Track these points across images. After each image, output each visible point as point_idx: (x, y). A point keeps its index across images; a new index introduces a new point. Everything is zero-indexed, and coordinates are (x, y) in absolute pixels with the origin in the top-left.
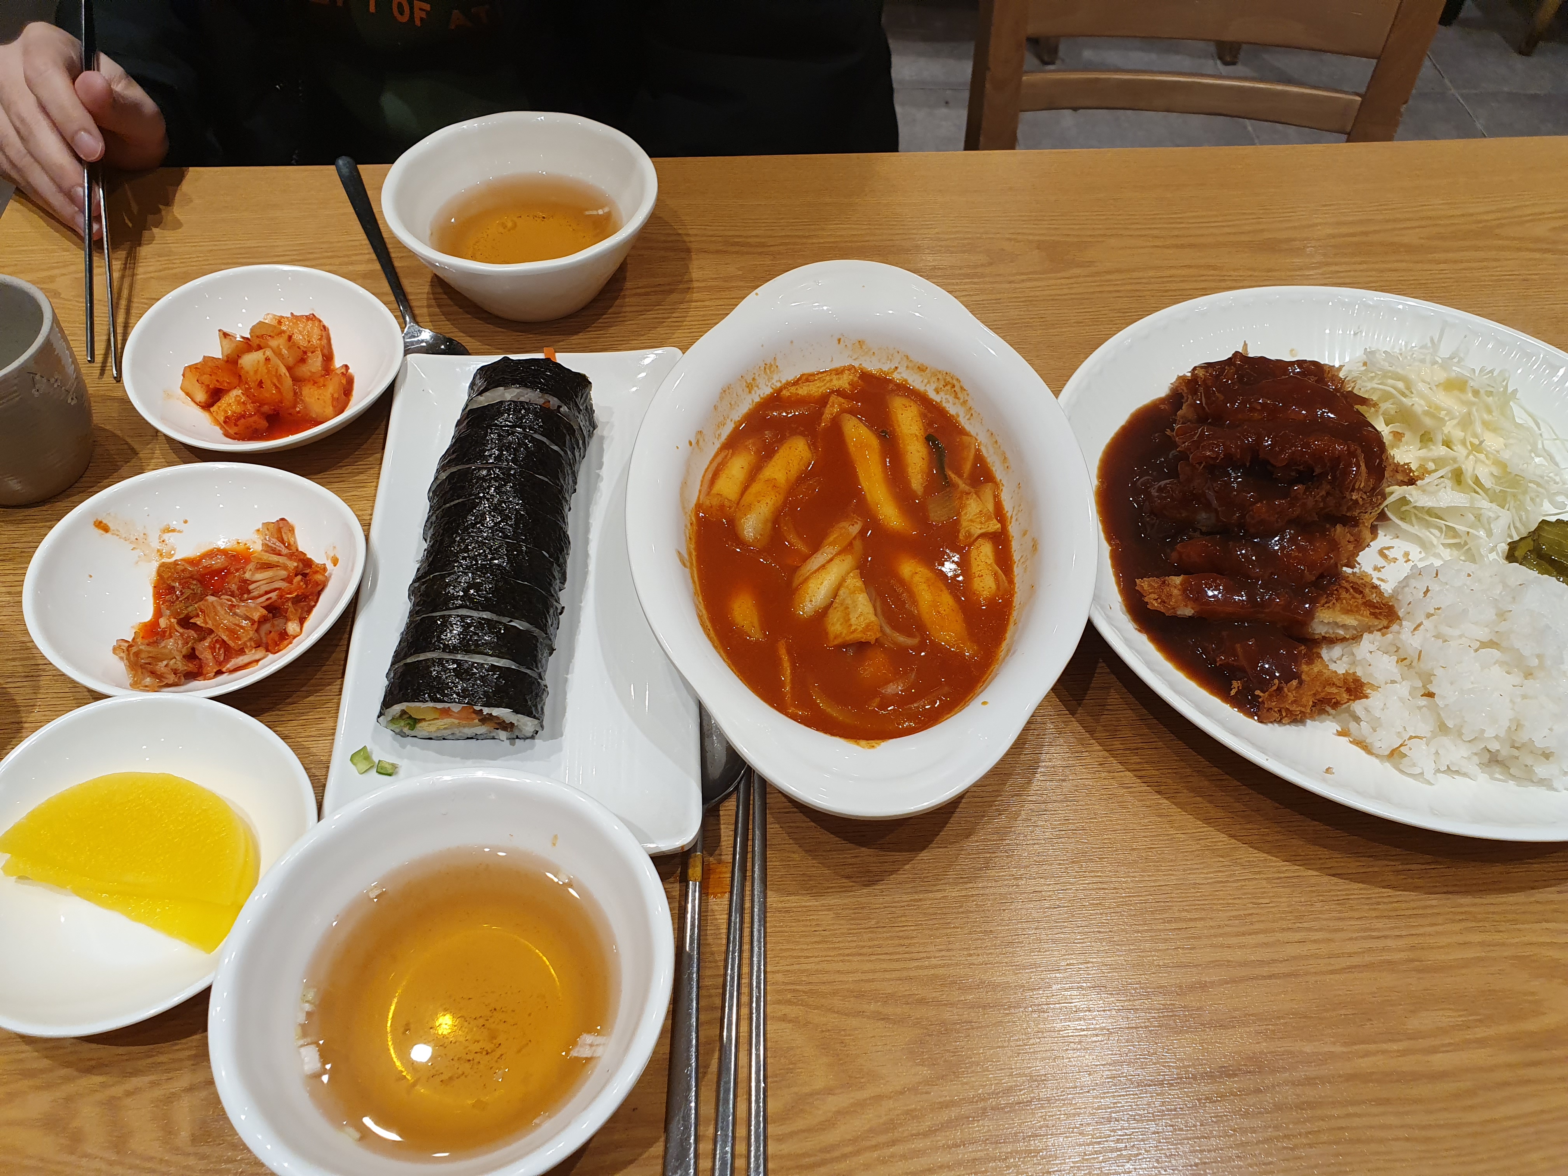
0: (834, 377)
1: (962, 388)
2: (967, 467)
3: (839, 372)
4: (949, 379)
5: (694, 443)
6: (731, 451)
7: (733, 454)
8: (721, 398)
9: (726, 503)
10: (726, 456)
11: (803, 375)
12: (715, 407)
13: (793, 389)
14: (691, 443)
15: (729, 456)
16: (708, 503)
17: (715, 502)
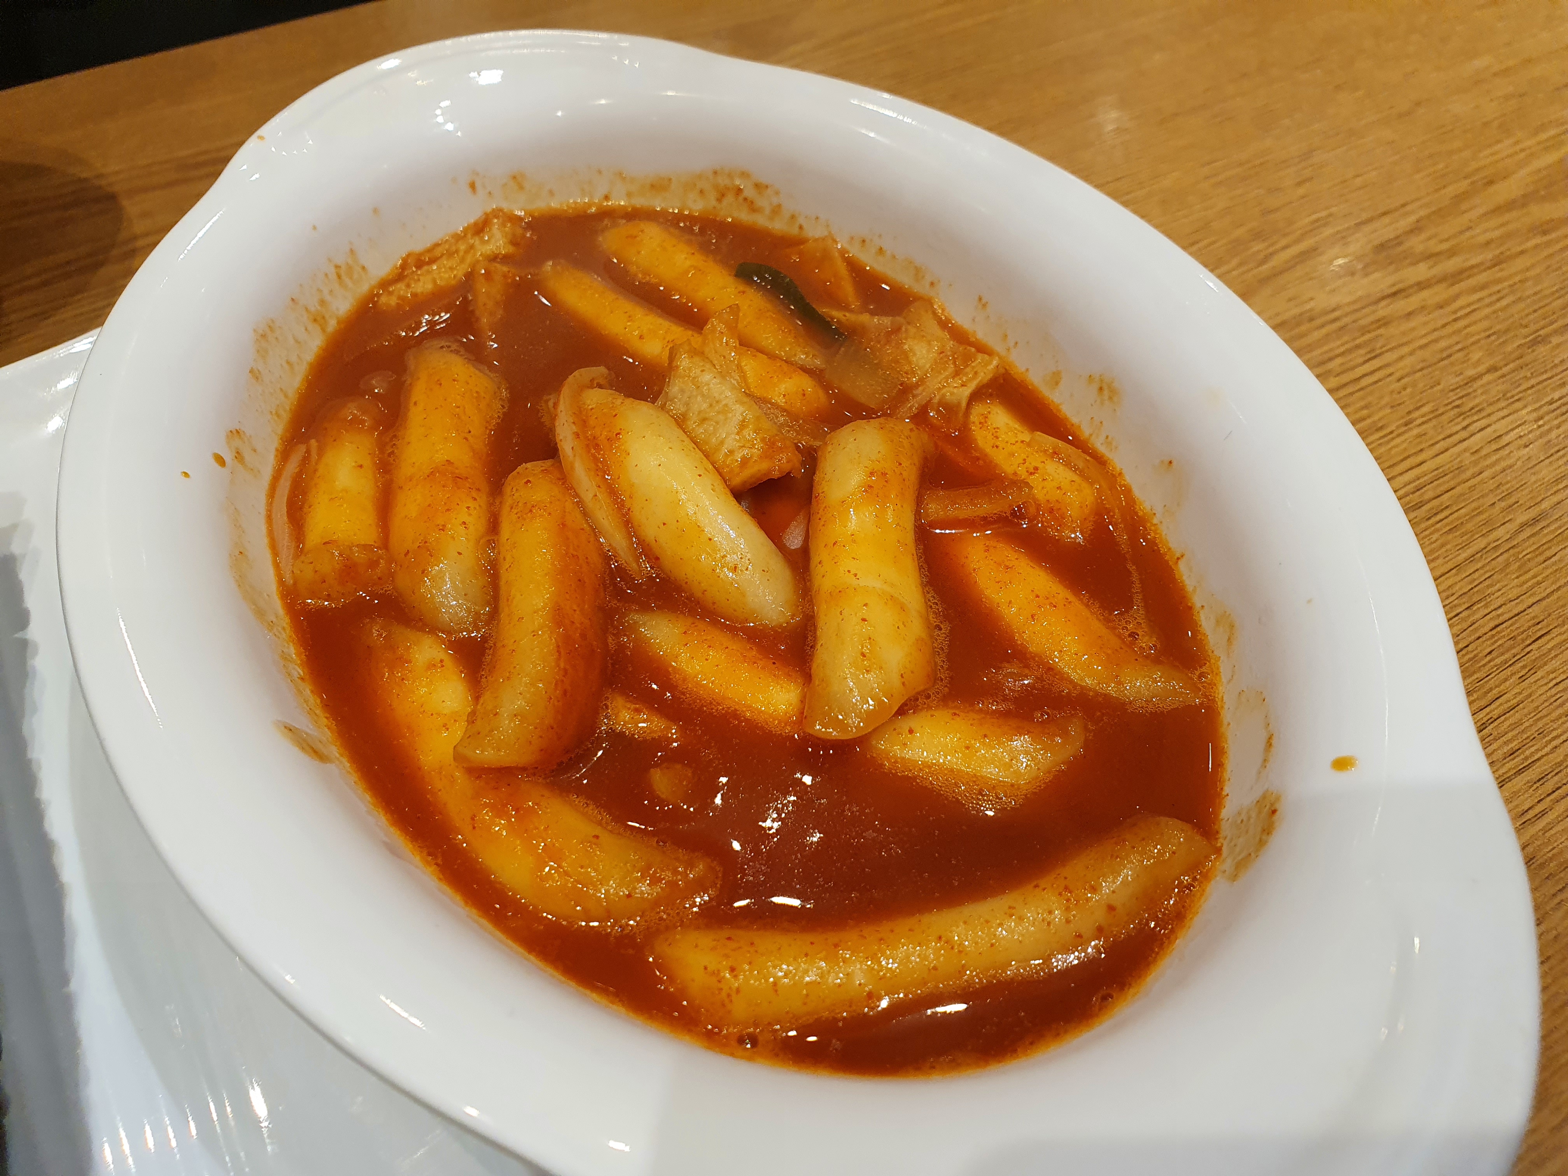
0: (476, 241)
1: (758, 186)
2: (848, 290)
3: (480, 228)
4: (723, 181)
5: (228, 457)
6: (313, 443)
7: (321, 452)
8: (262, 353)
9: (359, 556)
10: (306, 459)
11: (409, 255)
12: (255, 374)
13: (400, 288)
14: (220, 460)
15: (314, 455)
16: (308, 574)
17: (329, 565)
